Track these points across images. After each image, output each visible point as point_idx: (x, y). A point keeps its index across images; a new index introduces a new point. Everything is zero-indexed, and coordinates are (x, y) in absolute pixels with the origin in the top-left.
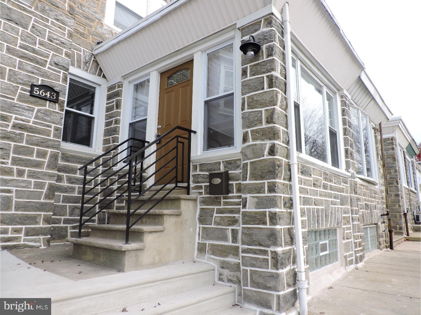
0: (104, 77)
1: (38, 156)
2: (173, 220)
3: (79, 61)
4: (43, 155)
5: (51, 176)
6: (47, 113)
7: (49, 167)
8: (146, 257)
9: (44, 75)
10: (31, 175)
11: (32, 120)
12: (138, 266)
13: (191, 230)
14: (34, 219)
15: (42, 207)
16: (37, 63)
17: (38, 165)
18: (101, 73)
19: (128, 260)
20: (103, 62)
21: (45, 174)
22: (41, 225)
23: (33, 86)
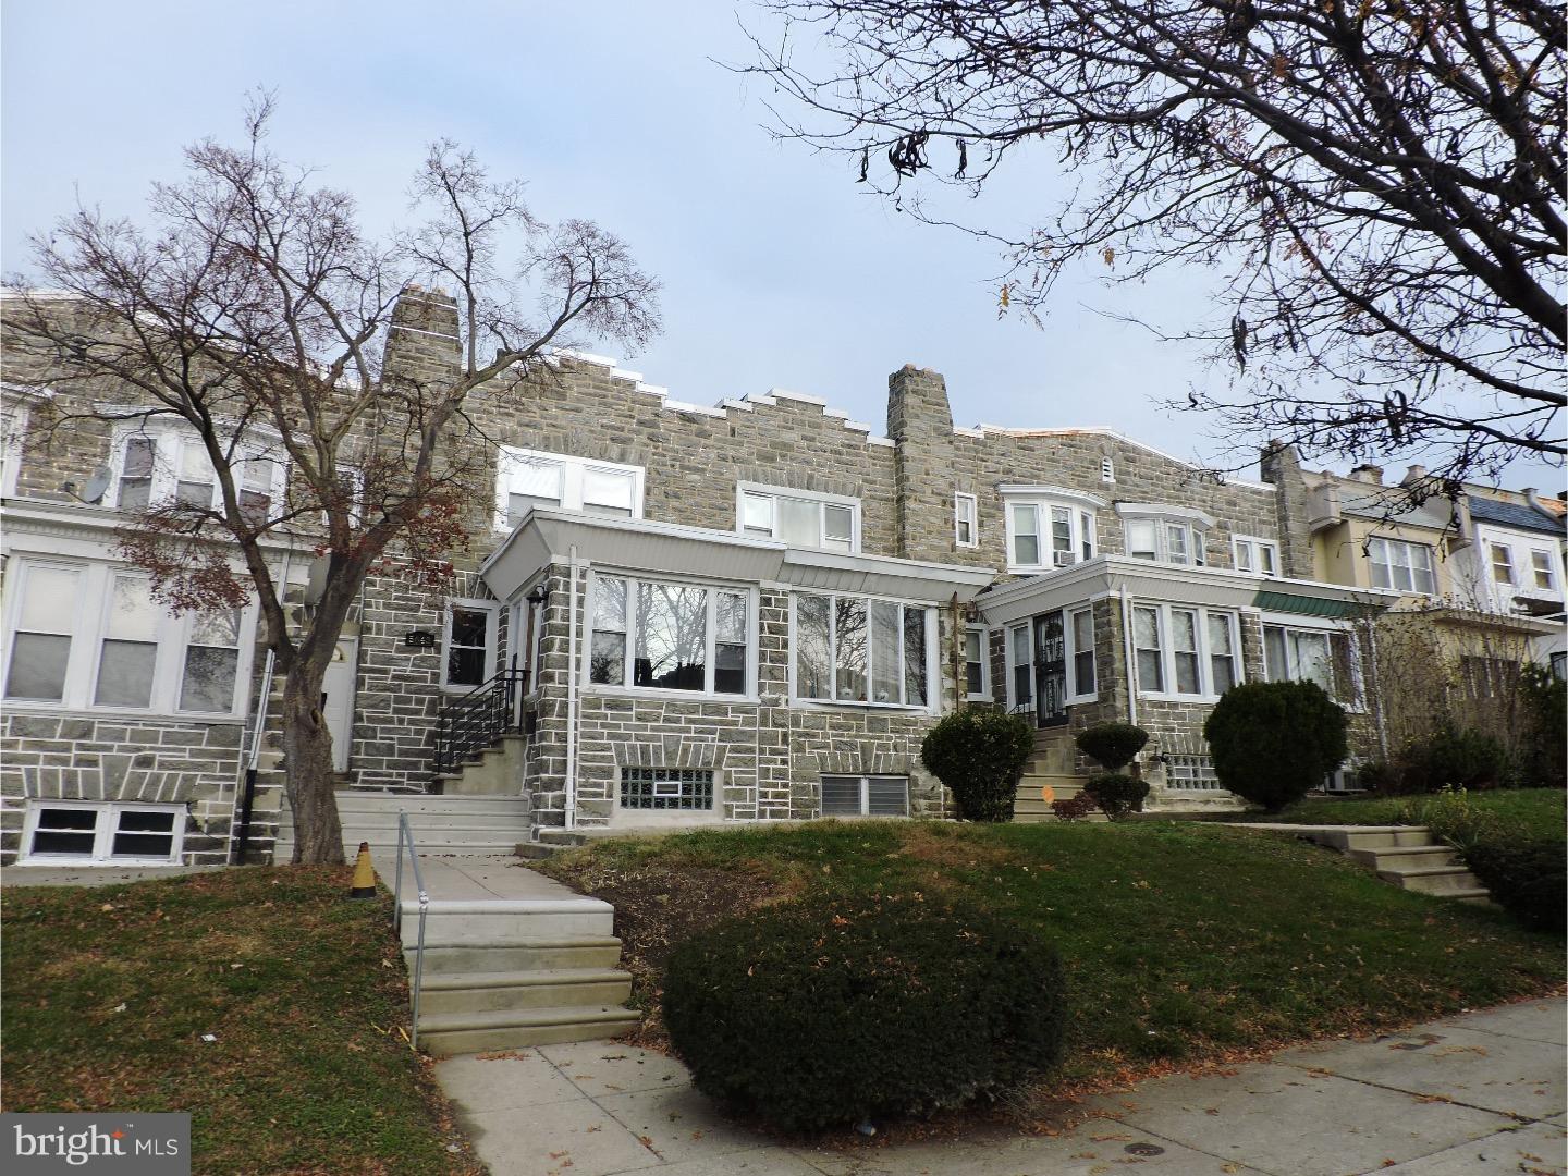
0: (495, 598)
1: (416, 704)
2: (495, 757)
3: (462, 590)
4: (420, 702)
5: (430, 723)
6: (423, 659)
7: (427, 713)
8: (463, 786)
9: (419, 621)
10: (411, 722)
11: (409, 669)
12: (456, 791)
13: (518, 767)
14: (415, 765)
15: (422, 753)
16: (411, 610)
17: (418, 712)
18: (490, 596)
19: (447, 786)
20: (492, 582)
21: (424, 721)
22: (422, 771)
23: (408, 635)
